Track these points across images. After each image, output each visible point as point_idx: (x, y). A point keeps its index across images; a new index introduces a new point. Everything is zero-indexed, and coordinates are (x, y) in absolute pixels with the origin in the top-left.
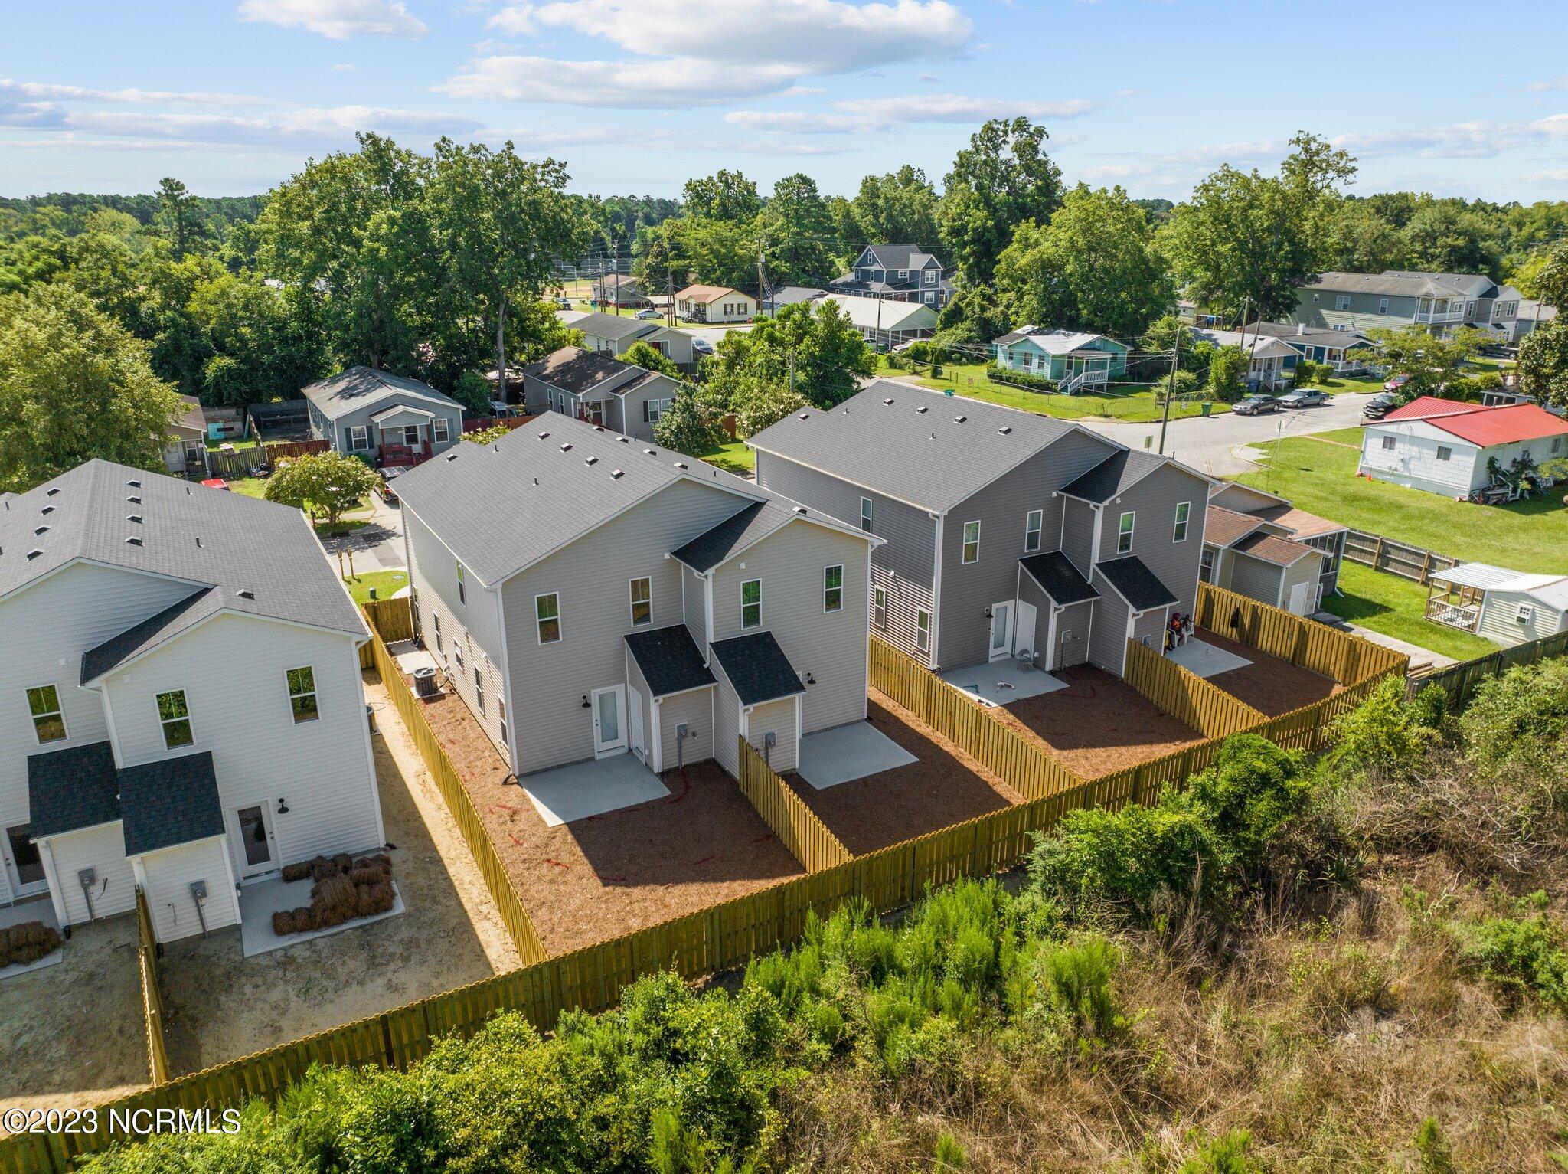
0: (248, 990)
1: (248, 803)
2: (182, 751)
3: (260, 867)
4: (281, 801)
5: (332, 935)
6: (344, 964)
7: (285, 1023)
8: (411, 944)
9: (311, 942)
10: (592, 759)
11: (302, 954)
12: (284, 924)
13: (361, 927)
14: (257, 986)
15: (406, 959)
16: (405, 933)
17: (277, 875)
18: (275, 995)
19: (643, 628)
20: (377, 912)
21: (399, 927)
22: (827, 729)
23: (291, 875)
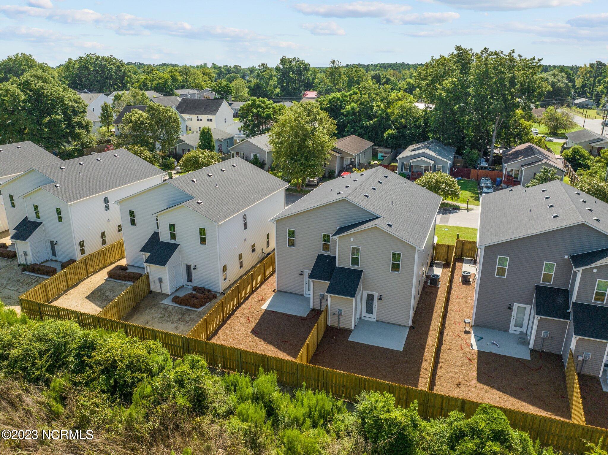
0: (153, 311)
1: (189, 263)
2: (173, 242)
3: (190, 284)
4: (195, 266)
5: (180, 308)
6: (174, 316)
7: (150, 323)
8: (192, 320)
9: (175, 307)
10: (303, 295)
11: (170, 308)
12: (176, 300)
13: (188, 309)
14: (155, 311)
15: (187, 323)
16: (193, 316)
17: (192, 287)
18: (156, 315)
19: (326, 253)
20: (194, 307)
21: (194, 314)
22: (389, 323)
23: (195, 289)
